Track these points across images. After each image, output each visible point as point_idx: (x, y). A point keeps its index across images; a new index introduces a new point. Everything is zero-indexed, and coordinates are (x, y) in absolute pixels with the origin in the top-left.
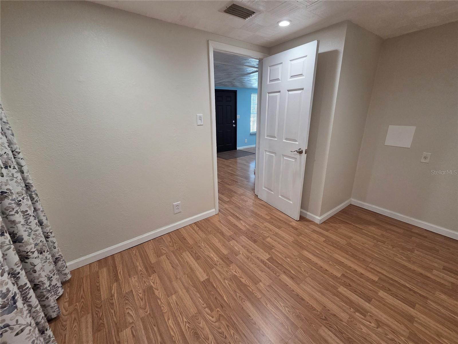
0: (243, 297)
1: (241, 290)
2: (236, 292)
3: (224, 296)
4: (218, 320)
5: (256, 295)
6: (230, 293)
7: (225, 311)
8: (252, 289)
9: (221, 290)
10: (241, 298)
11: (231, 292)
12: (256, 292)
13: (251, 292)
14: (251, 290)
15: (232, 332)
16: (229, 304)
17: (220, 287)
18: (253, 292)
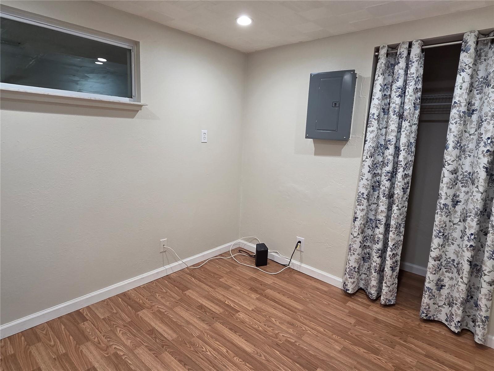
0: (256, 356)
1: (261, 363)
2: (267, 361)
3: (279, 355)
4: (277, 335)
5: (240, 360)
6: (274, 358)
7: (273, 342)
8: (247, 366)
9: (286, 360)
10: (259, 354)
11: (272, 359)
12: (240, 362)
13: (248, 363)
14: (247, 364)
15: (261, 328)
16: (271, 348)
17: (290, 364)
18: (244, 362)
